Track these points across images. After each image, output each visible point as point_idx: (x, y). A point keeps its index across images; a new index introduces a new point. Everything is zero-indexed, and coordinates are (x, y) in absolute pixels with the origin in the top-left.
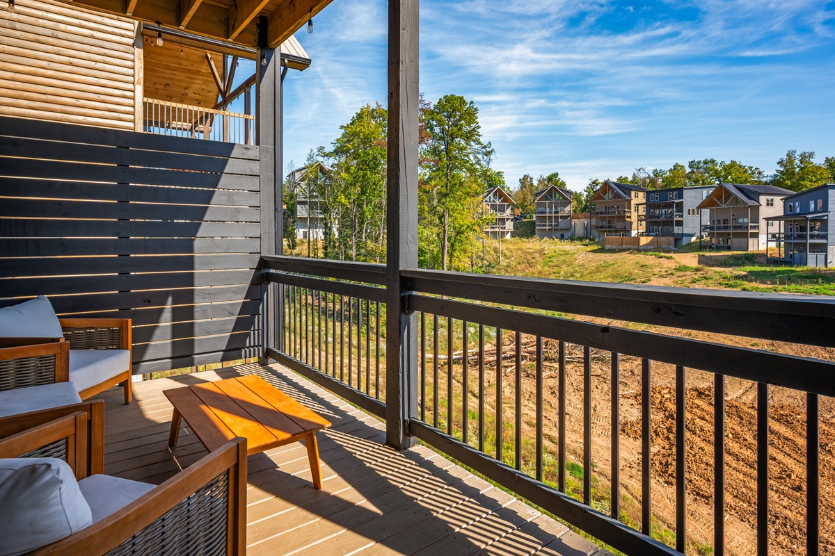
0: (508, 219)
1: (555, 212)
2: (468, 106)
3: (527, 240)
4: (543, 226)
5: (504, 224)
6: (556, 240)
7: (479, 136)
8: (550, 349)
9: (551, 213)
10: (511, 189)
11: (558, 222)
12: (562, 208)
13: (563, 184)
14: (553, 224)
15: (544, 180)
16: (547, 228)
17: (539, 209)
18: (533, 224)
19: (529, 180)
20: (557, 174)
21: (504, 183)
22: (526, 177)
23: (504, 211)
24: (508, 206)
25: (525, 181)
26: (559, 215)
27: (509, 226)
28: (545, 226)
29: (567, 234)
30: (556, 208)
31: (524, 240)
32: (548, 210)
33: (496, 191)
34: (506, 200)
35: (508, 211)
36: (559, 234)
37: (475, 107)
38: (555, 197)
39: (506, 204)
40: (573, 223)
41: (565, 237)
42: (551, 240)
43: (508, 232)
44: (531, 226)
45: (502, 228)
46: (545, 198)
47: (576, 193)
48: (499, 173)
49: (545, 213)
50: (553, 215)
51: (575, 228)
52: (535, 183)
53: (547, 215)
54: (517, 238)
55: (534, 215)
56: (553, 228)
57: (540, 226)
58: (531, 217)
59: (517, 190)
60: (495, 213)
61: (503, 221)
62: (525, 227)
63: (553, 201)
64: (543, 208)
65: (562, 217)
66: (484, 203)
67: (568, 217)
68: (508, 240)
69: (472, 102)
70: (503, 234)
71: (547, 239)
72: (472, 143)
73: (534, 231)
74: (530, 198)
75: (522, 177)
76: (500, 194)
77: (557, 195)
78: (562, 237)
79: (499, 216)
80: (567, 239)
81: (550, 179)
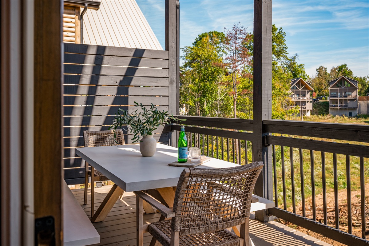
0: (308, 102)
1: (344, 96)
2: (278, 31)
3: (323, 118)
4: (335, 106)
5: (305, 105)
6: (346, 118)
7: (287, 54)
8: (342, 215)
9: (341, 97)
10: (310, 77)
11: (347, 103)
12: (350, 93)
13: (350, 73)
14: (343, 105)
15: (335, 69)
16: (338, 108)
17: (332, 93)
18: (326, 105)
19: (324, 69)
20: (346, 65)
21: (304, 73)
22: (321, 68)
23: (304, 96)
24: (308, 92)
25: (320, 70)
26: (348, 98)
27: (309, 106)
28: (337, 106)
29: (354, 113)
30: (345, 93)
31: (320, 117)
32: (339, 94)
33: (299, 81)
34: (306, 87)
35: (308, 96)
36: (347, 113)
37: (283, 32)
38: (344, 85)
39: (306, 90)
40: (359, 104)
41: (353, 115)
42: (342, 117)
43: (308, 111)
44: (325, 106)
45: (303, 108)
46: (337, 85)
47: (361, 78)
48: (301, 65)
49: (337, 97)
50: (343, 98)
51: (360, 108)
52: (328, 72)
53: (338, 98)
54: (315, 115)
55: (328, 97)
56: (343, 108)
57: (333, 106)
58: (326, 99)
59: (314, 77)
60: (298, 97)
61: (304, 103)
62: (321, 107)
63: (343, 88)
64: (335, 93)
65: (350, 100)
66: (290, 90)
67: (355, 99)
68: (308, 117)
69: (281, 29)
70: (305, 112)
71: (339, 117)
72: (282, 58)
73: (328, 110)
74: (324, 84)
75: (318, 68)
76: (301, 84)
77: (346, 83)
78: (350, 115)
79: (301, 99)
80: (354, 117)
81: (340, 69)
